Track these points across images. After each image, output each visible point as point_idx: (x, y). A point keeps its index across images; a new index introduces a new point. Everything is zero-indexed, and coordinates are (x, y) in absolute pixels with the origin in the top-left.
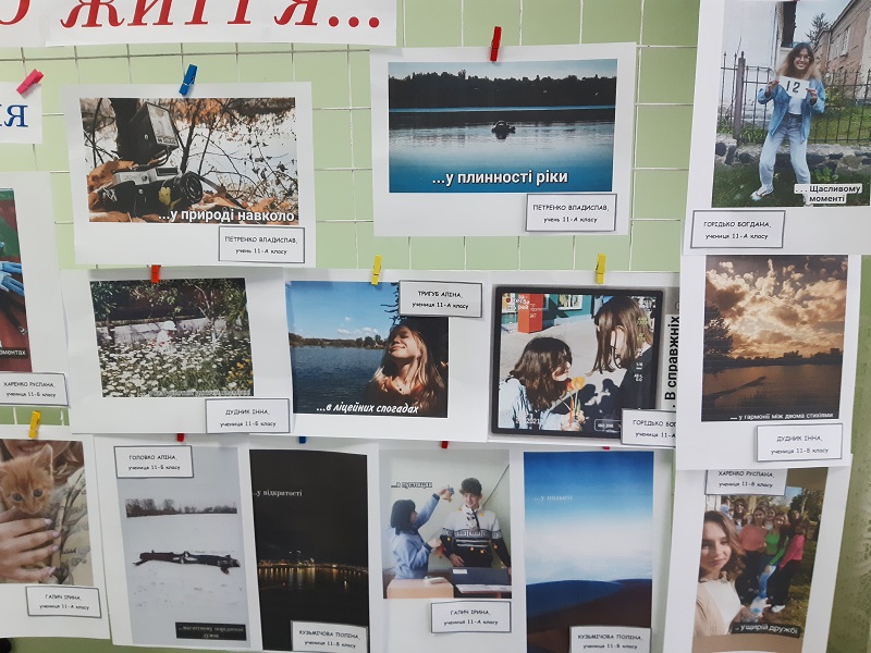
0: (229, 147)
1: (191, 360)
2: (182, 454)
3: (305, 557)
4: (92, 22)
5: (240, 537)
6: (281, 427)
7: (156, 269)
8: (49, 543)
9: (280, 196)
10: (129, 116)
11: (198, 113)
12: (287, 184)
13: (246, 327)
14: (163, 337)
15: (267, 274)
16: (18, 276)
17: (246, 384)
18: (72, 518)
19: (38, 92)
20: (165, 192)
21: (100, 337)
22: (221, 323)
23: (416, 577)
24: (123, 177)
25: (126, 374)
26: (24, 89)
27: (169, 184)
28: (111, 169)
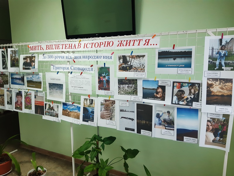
0: (136, 62)
1: (130, 90)
2: (128, 103)
3: (143, 120)
4: (120, 46)
5: (134, 116)
6: (141, 100)
7: (126, 78)
8: (110, 114)
9: (143, 68)
10: (124, 58)
11: (133, 57)
12: (143, 66)
13: (137, 86)
14: (126, 87)
15: (140, 79)
16: (109, 78)
17: (137, 94)
18: (113, 111)
19: (113, 54)
20: (128, 67)
21: (118, 86)
22: (134, 85)
23: (160, 125)
24: (123, 66)
25: (121, 92)
26: (112, 54)
27: (128, 66)
28: (122, 64)
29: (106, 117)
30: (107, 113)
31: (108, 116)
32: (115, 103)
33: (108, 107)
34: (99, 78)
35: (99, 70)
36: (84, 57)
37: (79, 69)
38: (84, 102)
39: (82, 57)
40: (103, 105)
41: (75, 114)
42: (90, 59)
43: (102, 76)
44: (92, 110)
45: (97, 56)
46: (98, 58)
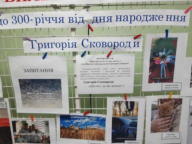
21: (191, 73)
26: (186, 12)
29: (162, 128)
30: (164, 122)
31: (165, 126)
32: (181, 103)
33: (167, 111)
34: (152, 60)
35: (153, 45)
36: (119, 18)
37: (104, 44)
38: (114, 109)
39: (114, 19)
40: (157, 109)
41: (93, 132)
42: (135, 23)
43: (159, 55)
44: (131, 121)
45: (153, 16)
46: (153, 20)
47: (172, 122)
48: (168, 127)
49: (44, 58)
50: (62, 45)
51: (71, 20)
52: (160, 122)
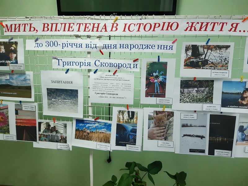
0: (215, 54)
1: (200, 96)
2: (195, 115)
3: (219, 136)
6: (219, 110)
7: (195, 78)
8: (164, 132)
9: (225, 64)
10: (195, 49)
11: (209, 48)
12: (226, 62)
13: (213, 90)
14: (194, 91)
15: (218, 79)
16: (166, 79)
17: (211, 101)
18: (169, 127)
19: (176, 43)
20: (200, 63)
21: (181, 91)
22: (207, 89)
23: (242, 141)
24: (192, 60)
25: (185, 98)
26: (173, 43)
27: (201, 61)
28: (189, 58)
29: (158, 137)
30: (159, 131)
31: (160, 135)
32: (173, 116)
33: (161, 122)
34: (147, 79)
35: (148, 67)
36: (122, 46)
37: (111, 65)
38: (118, 117)
39: (118, 46)
40: (153, 119)
41: (102, 135)
42: (134, 50)
43: (153, 76)
44: (132, 128)
45: (147, 45)
46: (147, 48)
47: (166, 132)
48: (163, 135)
49: (66, 73)
50: (80, 64)
51: (87, 46)
52: (156, 130)
